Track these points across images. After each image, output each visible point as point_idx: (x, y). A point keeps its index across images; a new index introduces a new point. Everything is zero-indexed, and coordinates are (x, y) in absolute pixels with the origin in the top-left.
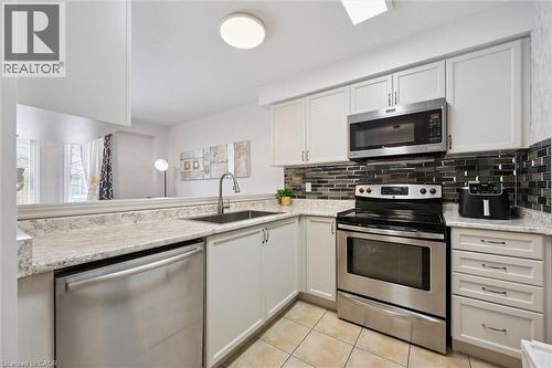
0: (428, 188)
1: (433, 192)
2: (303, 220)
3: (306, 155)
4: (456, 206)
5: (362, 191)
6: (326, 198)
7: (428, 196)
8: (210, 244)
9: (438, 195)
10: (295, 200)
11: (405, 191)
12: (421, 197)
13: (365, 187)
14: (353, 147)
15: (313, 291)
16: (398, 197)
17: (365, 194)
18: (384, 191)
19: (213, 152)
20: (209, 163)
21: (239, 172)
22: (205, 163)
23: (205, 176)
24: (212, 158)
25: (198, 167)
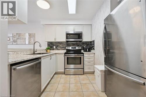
0: (79, 47)
1: (80, 48)
2: (56, 54)
3: (55, 39)
4: (83, 50)
5: (68, 48)
6: (59, 50)
7: (79, 49)
8: (42, 59)
9: (81, 48)
10: (51, 51)
11: (75, 48)
12: (78, 49)
13: (68, 47)
14: (67, 38)
15: (59, 71)
16: (74, 49)
17: (68, 49)
18: (72, 48)
19: (18, 36)
20: (16, 39)
21: (31, 42)
22: (14, 39)
23: (14, 43)
24: (18, 37)
25: (10, 40)
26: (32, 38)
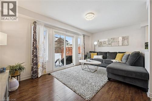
19: (112, 39)
20: (110, 42)
21: (124, 44)
22: (109, 42)
23: (109, 46)
24: (112, 41)
25: (106, 43)
26: (125, 41)
